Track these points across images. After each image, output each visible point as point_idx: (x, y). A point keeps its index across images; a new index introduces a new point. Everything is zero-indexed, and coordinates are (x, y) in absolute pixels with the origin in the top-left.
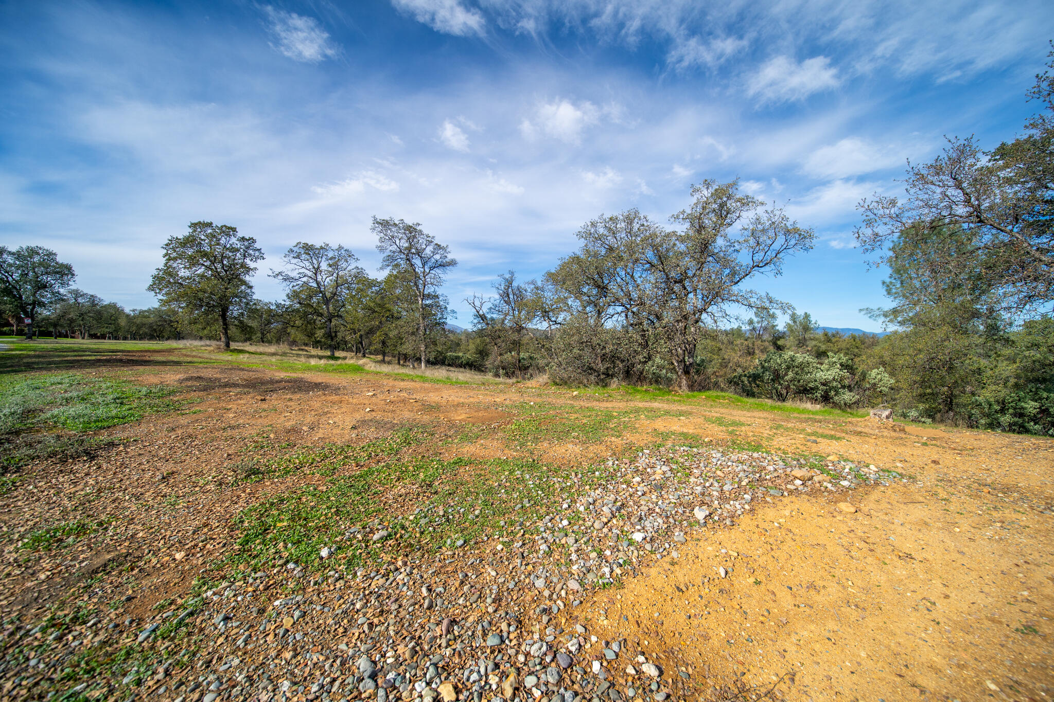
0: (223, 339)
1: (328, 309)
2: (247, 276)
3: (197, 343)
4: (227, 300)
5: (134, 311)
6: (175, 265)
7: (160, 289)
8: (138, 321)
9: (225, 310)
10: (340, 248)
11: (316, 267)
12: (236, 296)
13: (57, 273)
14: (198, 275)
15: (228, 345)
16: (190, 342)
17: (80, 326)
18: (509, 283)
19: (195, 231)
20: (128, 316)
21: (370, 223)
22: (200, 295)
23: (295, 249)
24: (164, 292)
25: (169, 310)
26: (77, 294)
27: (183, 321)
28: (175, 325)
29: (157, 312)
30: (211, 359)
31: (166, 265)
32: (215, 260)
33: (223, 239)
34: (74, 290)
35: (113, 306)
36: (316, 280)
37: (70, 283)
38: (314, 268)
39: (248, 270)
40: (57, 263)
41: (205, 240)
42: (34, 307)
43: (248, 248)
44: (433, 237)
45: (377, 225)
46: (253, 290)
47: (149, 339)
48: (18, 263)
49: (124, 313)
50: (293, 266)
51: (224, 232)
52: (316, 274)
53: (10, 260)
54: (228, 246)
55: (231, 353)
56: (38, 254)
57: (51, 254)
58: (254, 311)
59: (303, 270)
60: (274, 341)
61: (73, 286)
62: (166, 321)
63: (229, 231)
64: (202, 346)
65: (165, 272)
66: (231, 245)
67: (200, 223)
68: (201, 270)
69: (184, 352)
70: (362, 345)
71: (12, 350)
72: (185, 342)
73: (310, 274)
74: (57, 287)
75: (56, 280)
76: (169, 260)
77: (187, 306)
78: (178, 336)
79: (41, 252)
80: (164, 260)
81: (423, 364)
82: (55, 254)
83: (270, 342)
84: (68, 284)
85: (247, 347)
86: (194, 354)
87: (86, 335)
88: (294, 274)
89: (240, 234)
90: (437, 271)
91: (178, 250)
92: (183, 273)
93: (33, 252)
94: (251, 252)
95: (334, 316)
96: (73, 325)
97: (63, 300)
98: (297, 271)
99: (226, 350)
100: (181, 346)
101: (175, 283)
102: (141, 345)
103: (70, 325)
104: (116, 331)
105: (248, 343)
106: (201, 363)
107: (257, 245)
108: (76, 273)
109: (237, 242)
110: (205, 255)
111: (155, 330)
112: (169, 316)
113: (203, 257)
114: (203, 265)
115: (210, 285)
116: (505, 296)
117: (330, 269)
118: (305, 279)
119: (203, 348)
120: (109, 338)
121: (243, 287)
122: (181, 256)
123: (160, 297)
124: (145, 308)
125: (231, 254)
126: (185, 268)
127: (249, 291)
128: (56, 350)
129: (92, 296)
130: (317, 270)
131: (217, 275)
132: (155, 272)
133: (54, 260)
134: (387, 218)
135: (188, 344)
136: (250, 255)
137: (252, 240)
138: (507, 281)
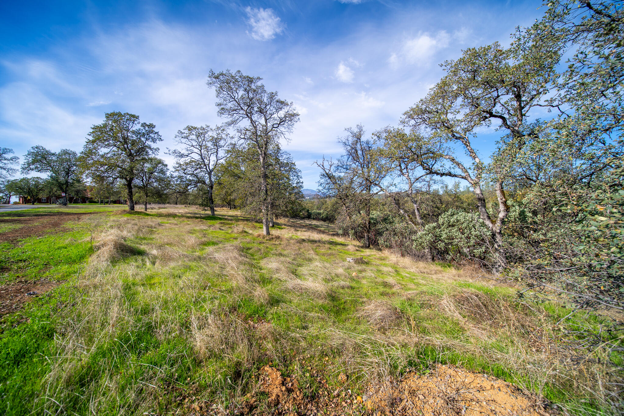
0: (128, 203)
1: (210, 178)
15: (132, 208)
33: (128, 124)
36: (201, 156)
38: (199, 145)
42: (67, 186)
43: (149, 132)
51: (128, 119)
52: (201, 151)
56: (68, 153)
59: (191, 148)
63: (133, 118)
67: (113, 113)
68: (113, 150)
89: (142, 121)
93: (65, 153)
94: (151, 135)
95: (215, 184)
98: (186, 149)
99: (131, 212)
107: (155, 130)
109: (140, 127)
110: (117, 138)
114: (114, 146)
118: (192, 155)
130: (201, 148)
136: (151, 138)
137: (151, 126)
138: (354, 135)
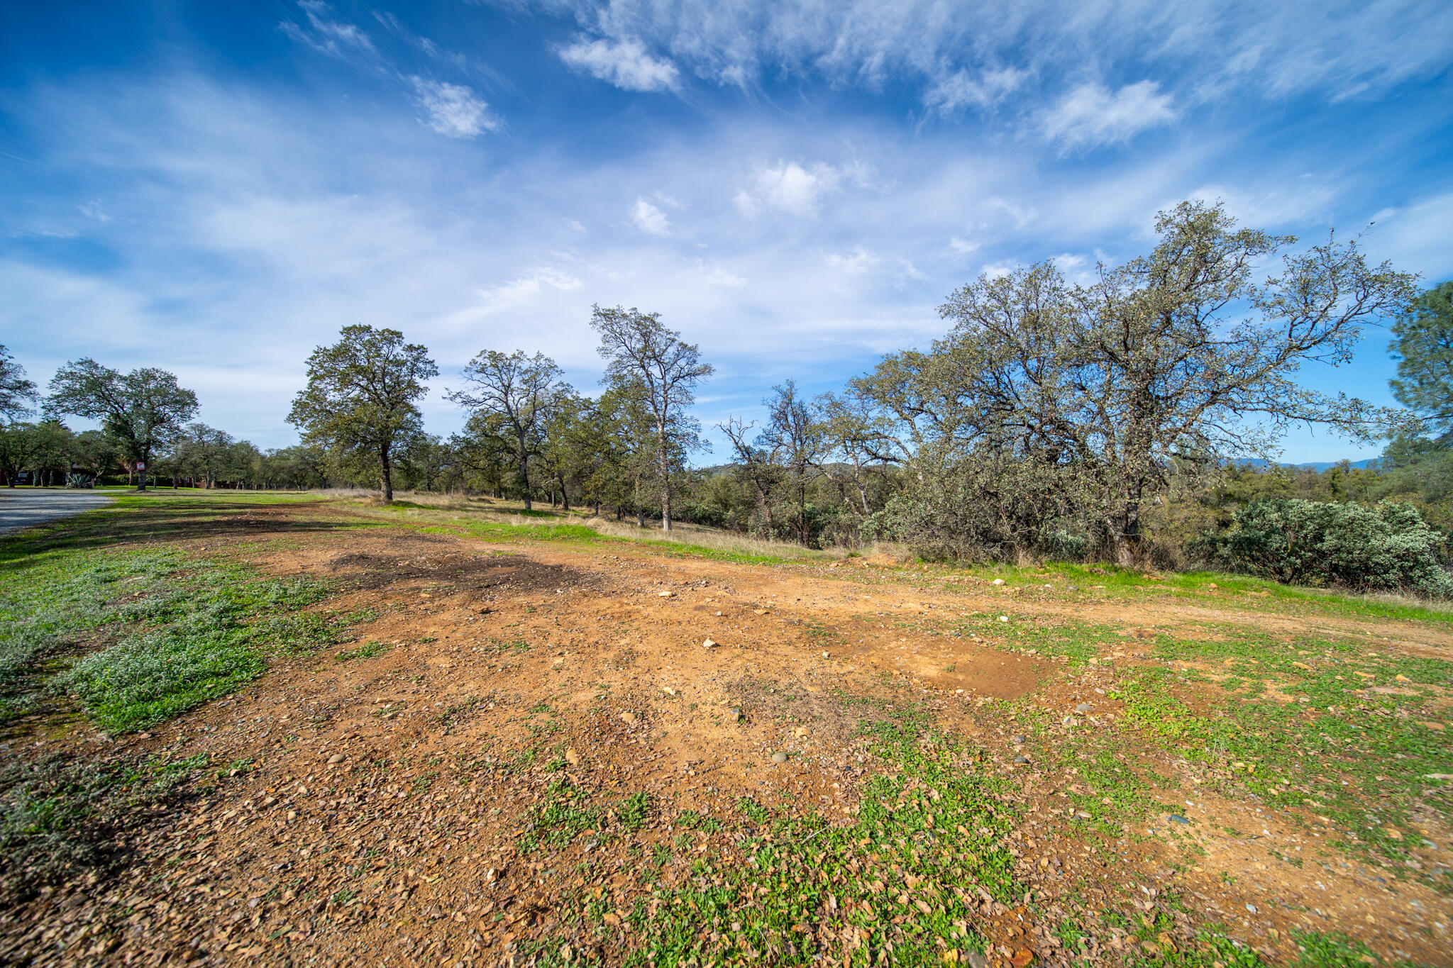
0: (384, 488)
1: (522, 443)
2: (415, 399)
3: (348, 493)
4: (389, 433)
5: (270, 451)
6: (322, 386)
7: (303, 420)
8: (275, 464)
9: (385, 448)
10: (539, 356)
11: (506, 383)
12: (402, 428)
13: (177, 402)
14: (352, 399)
15: (389, 496)
16: (340, 491)
17: (205, 472)
18: (788, 397)
19: (348, 338)
20: (263, 457)
21: (589, 315)
22: (355, 426)
23: (479, 360)
24: (307, 424)
25: (313, 449)
26: (201, 430)
27: (332, 463)
28: (320, 468)
29: (298, 452)
30: (370, 518)
31: (311, 385)
32: (374, 377)
33: (385, 348)
34: (198, 426)
35: (245, 446)
36: (506, 403)
37: (192, 415)
38: (503, 385)
39: (416, 390)
40: (177, 390)
41: (361, 351)
42: (148, 448)
43: (417, 360)
44: (677, 334)
45: (599, 318)
46: (422, 419)
47: (289, 488)
48: (130, 390)
49: (259, 455)
50: (476, 384)
51: (385, 339)
52: (506, 395)
53: (121, 387)
54: (391, 358)
55: (394, 508)
56: (155, 378)
57: (170, 379)
58: (421, 446)
59: (489, 389)
60: (444, 489)
61: (196, 420)
62: (309, 464)
63: (393, 337)
64: (355, 497)
65: (309, 396)
66: (395, 357)
67: (355, 327)
68: (355, 393)
69: (332, 506)
70: (564, 493)
71: (113, 506)
72: (332, 491)
73: (497, 393)
74: (176, 421)
75: (175, 412)
76: (314, 379)
77: (338, 442)
78: (324, 484)
79: (157, 375)
80: (307, 380)
81: (665, 522)
82: (175, 378)
83: (438, 490)
84: (189, 417)
85: (411, 497)
86: (346, 509)
87: (213, 483)
88: (477, 395)
89: (407, 342)
90: (684, 383)
91: (326, 365)
92: (333, 396)
93: (148, 376)
94: (421, 365)
95: (530, 453)
96: (198, 469)
97: (185, 438)
98: (481, 391)
99: (388, 503)
100: (328, 498)
101: (322, 410)
102: (278, 497)
103: (193, 471)
104: (249, 476)
105: (413, 492)
106: (358, 525)
107: (429, 356)
108: (199, 402)
109: (403, 353)
110: (361, 371)
111: (295, 475)
112: (313, 457)
113: (358, 373)
114: (358, 385)
115: (367, 412)
116: (780, 417)
117: (525, 387)
118: (490, 402)
119: (356, 500)
120: (241, 487)
121: (409, 415)
122: (330, 374)
123: (303, 430)
124: (284, 448)
125: (394, 369)
126: (335, 390)
127: (416, 420)
128: (170, 505)
129: (220, 432)
130: (507, 389)
131: (376, 398)
132: (296, 397)
133: (173, 385)
134: (613, 307)
135: (337, 495)
136: (419, 370)
137: (422, 349)
138: (785, 395)
